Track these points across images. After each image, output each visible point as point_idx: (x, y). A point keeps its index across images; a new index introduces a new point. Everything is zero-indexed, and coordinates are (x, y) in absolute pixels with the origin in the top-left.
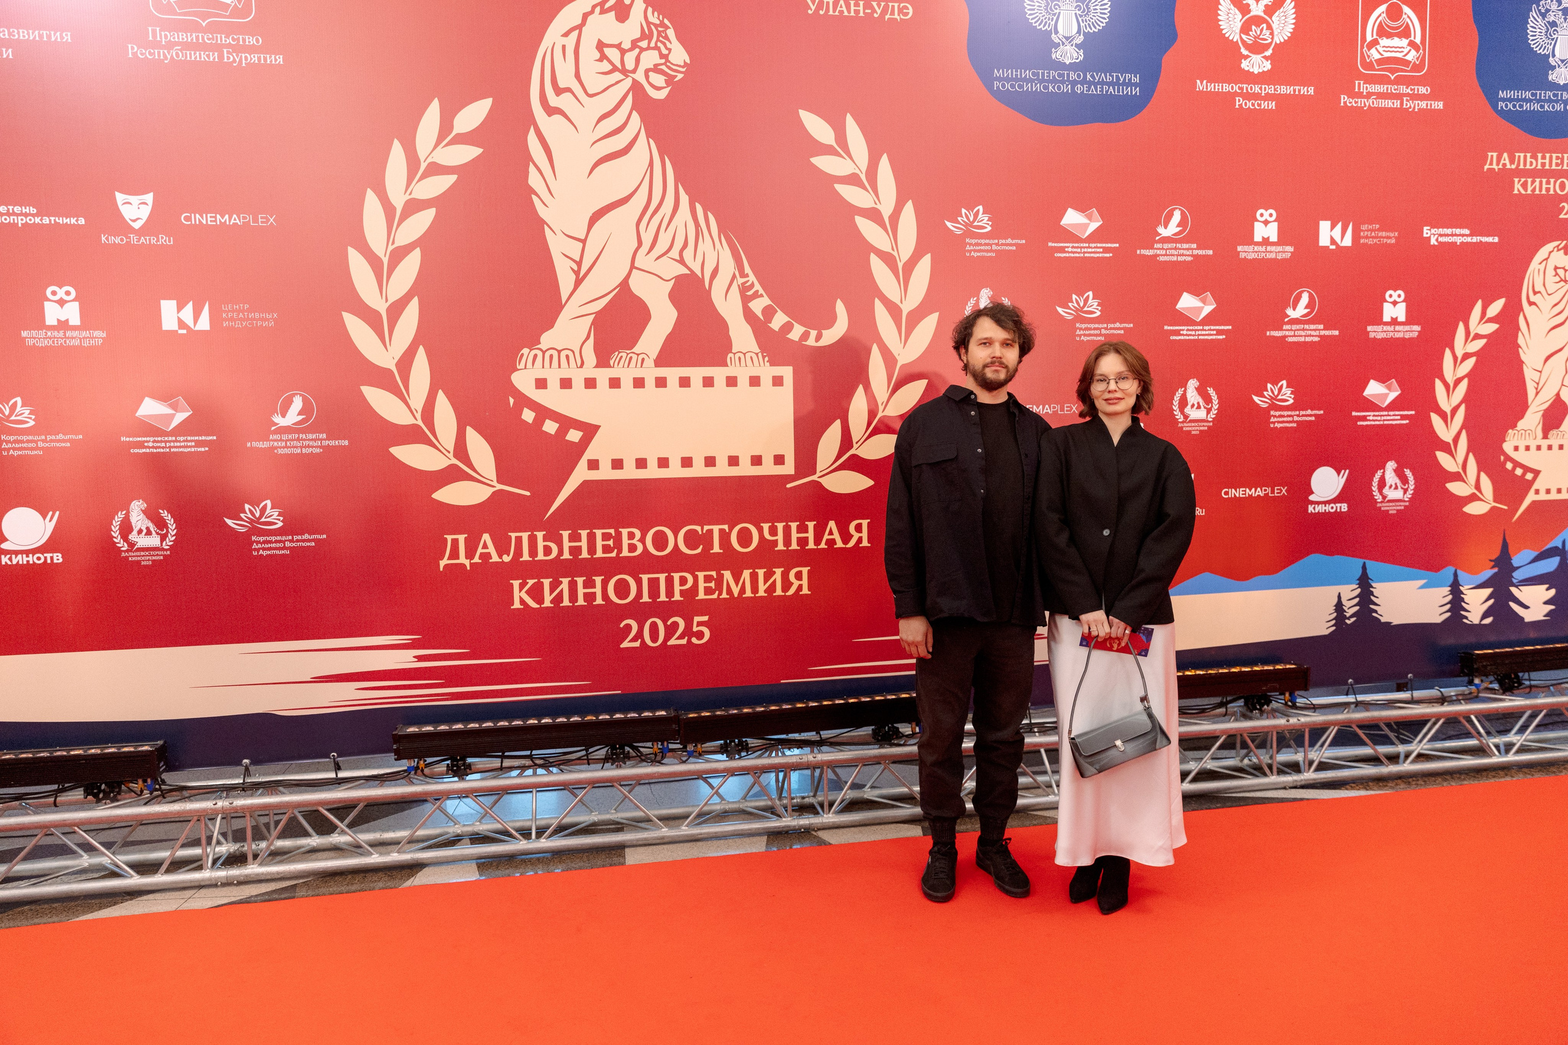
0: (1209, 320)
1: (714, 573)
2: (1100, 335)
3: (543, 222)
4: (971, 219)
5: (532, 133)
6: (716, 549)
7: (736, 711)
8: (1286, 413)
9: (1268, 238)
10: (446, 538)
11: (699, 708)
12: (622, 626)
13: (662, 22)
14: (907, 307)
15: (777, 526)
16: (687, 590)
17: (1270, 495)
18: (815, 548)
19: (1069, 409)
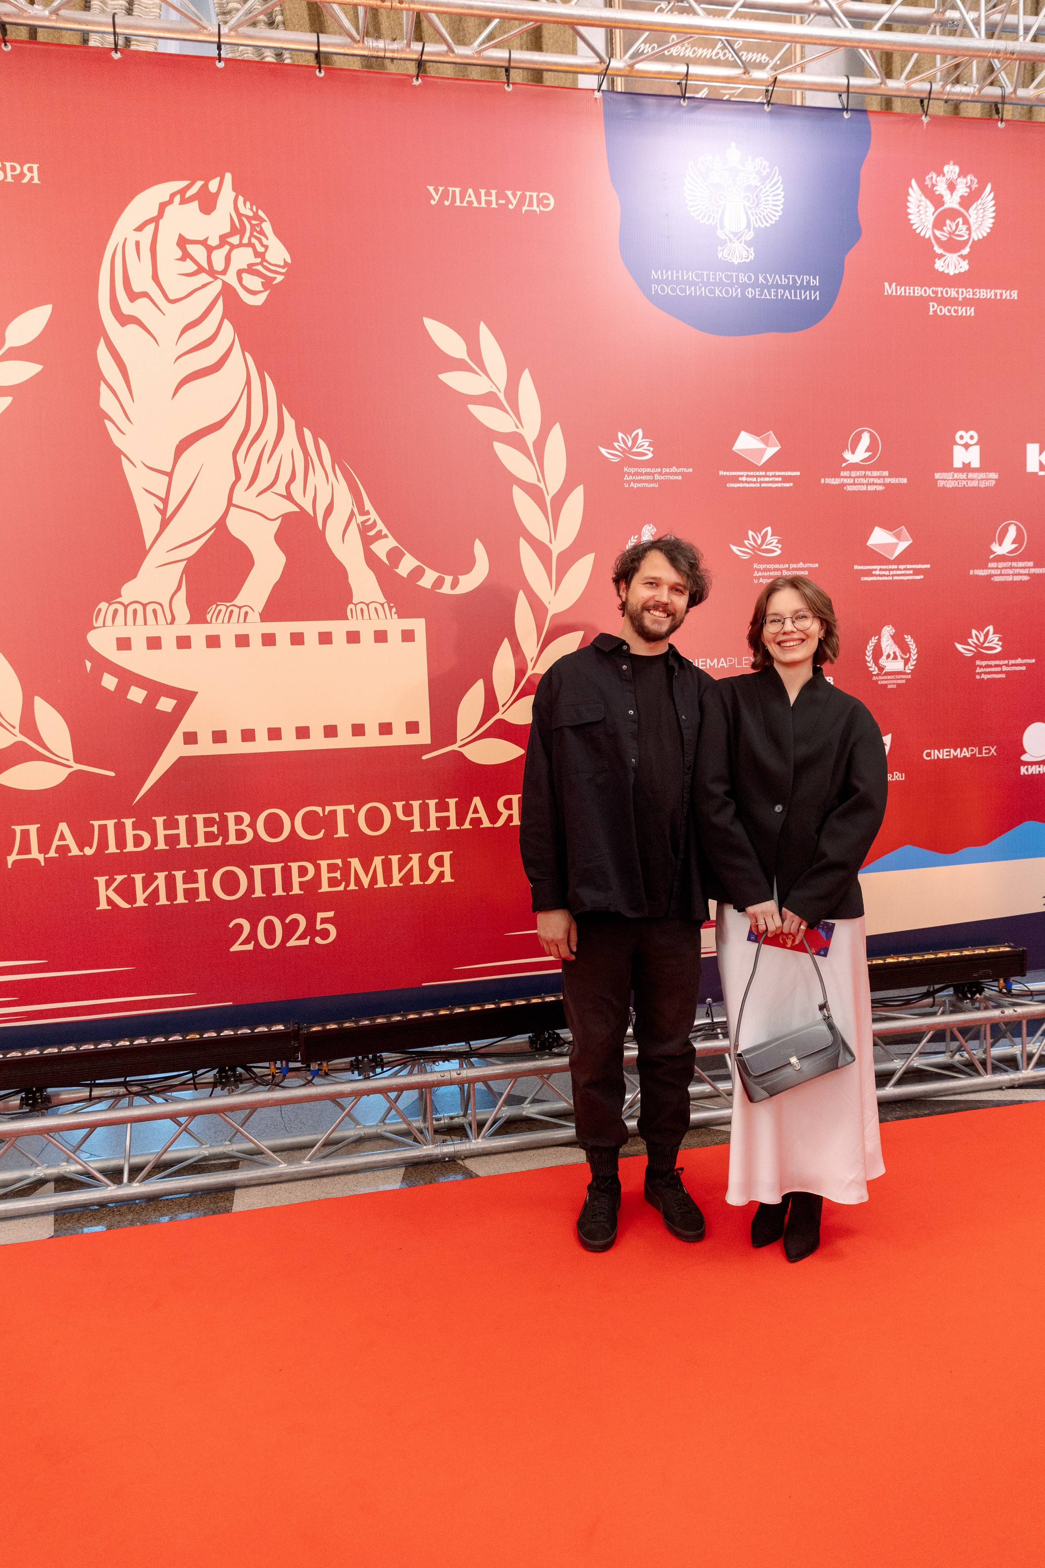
0: (903, 558)
1: (339, 862)
4: (630, 444)
5: (103, 346)
6: (341, 833)
7: (367, 1022)
8: (993, 663)
9: (969, 464)
10: (14, 831)
11: (323, 1021)
12: (231, 926)
13: (256, 214)
14: (557, 547)
15: (411, 805)
16: (307, 881)
17: (977, 756)
18: (459, 828)
19: (748, 662)
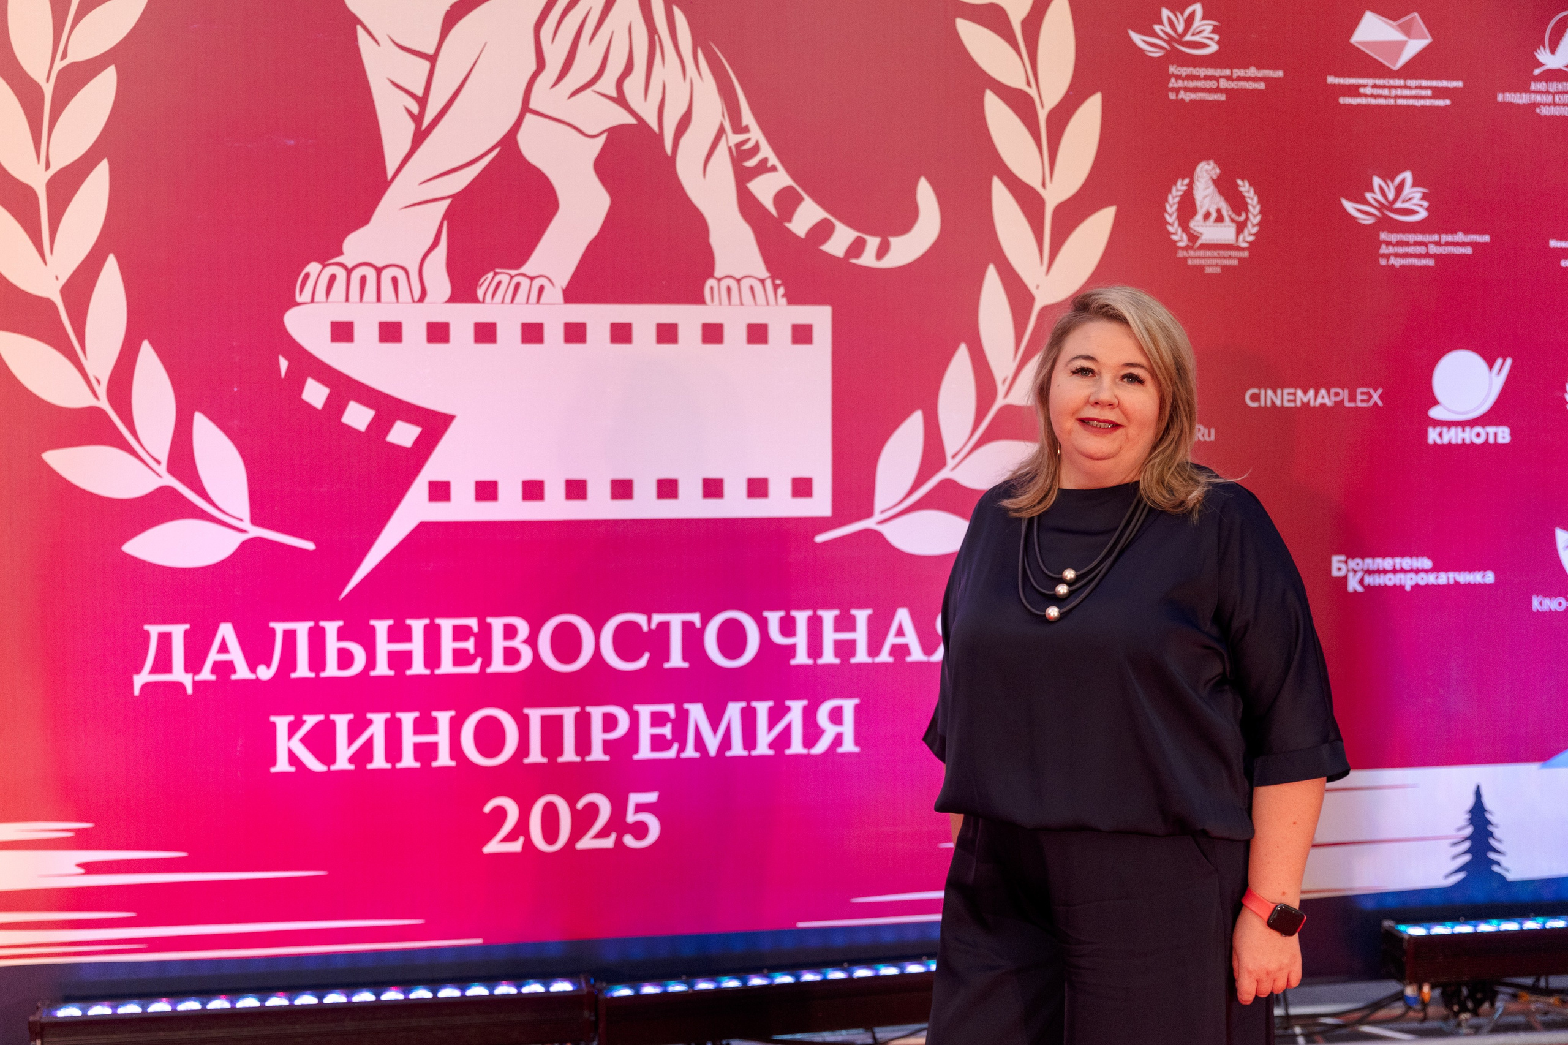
1: (670, 709)
2: (1427, 255)
3: (355, 21)
4: (1180, 29)
6: (676, 660)
7: (708, 986)
10: (147, 635)
12: (487, 809)
14: (1055, 194)
15: (795, 618)
16: (617, 740)
19: (1365, 397)
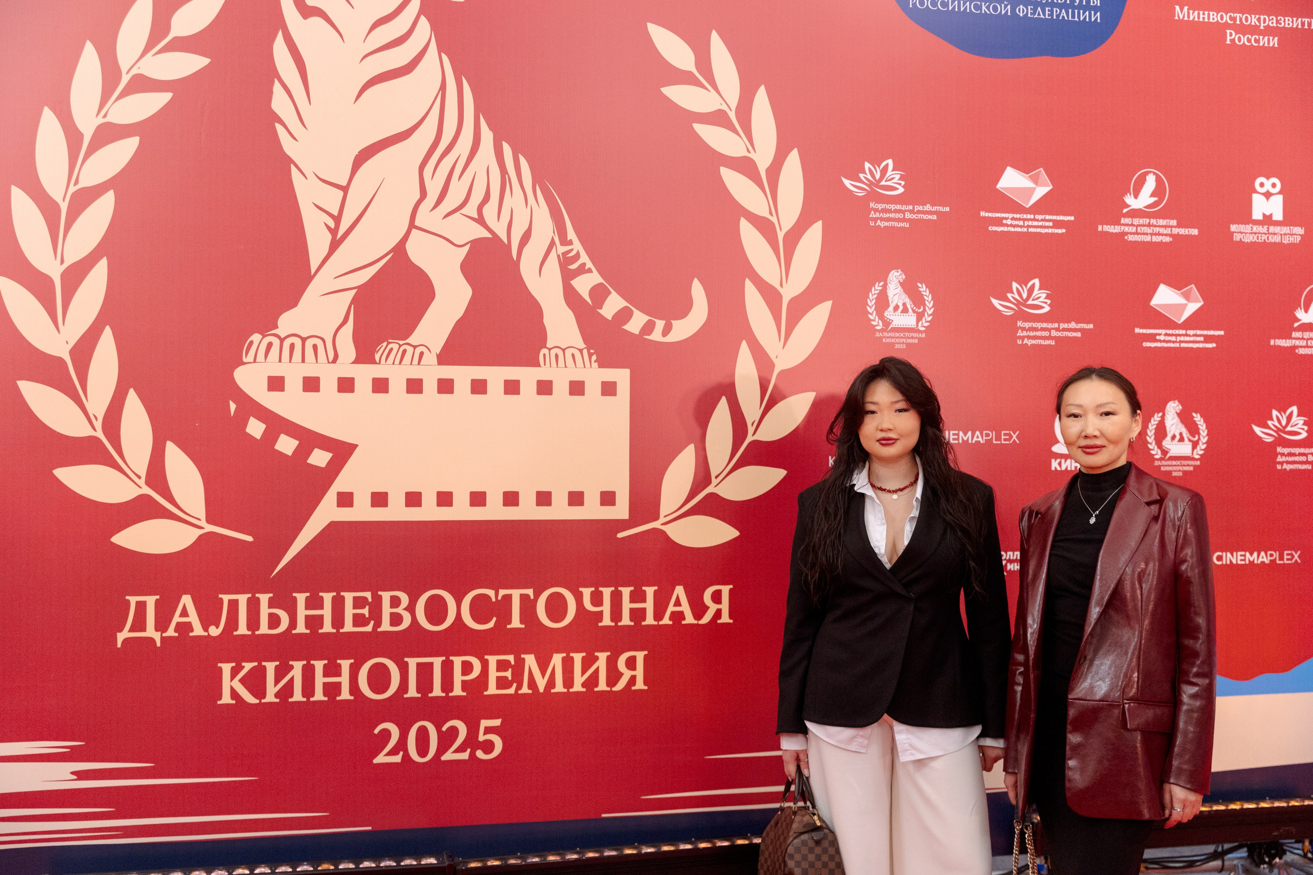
0: (1192, 323)
1: (511, 658)
2: (1050, 338)
3: (292, 161)
4: (877, 176)
5: (280, 39)
6: (516, 623)
7: (536, 860)
8: (1297, 451)
9: (1271, 215)
10: (128, 601)
11: (482, 855)
12: (376, 731)
14: (789, 292)
15: (601, 592)
16: (472, 681)
17: (1278, 562)
18: (656, 623)
19: (1007, 437)
